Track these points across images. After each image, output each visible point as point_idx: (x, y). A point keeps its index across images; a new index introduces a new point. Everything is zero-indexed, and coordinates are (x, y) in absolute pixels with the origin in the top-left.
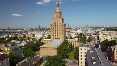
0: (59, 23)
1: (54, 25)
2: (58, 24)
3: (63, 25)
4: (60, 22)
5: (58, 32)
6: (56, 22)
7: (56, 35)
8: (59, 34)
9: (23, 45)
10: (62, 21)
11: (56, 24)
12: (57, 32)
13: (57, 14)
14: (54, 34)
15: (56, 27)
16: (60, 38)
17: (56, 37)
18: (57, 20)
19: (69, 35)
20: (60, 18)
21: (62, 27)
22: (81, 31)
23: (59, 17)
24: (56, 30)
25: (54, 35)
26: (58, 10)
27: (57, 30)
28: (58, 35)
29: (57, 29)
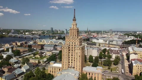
0: (75, 46)
1: (67, 48)
2: (73, 46)
3: (81, 49)
4: (76, 43)
5: (73, 58)
6: (70, 43)
7: (69, 62)
8: (74, 60)
9: (25, 71)
10: (79, 43)
11: (70, 45)
12: (71, 58)
13: (72, 32)
14: (67, 60)
15: (70, 50)
16: (75, 67)
17: (69, 65)
18: (72, 40)
19: (88, 51)
20: (76, 37)
21: (79, 51)
22: (104, 41)
23: (74, 36)
24: (70, 54)
25: (67, 62)
26: (74, 25)
27: (72, 55)
28: (72, 62)
29: (72, 53)
